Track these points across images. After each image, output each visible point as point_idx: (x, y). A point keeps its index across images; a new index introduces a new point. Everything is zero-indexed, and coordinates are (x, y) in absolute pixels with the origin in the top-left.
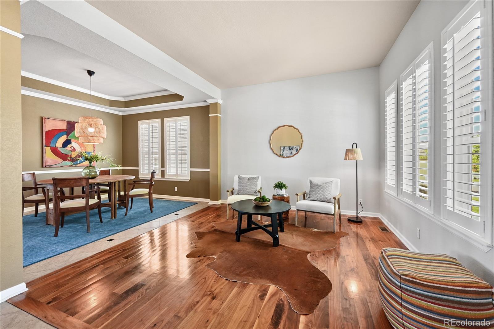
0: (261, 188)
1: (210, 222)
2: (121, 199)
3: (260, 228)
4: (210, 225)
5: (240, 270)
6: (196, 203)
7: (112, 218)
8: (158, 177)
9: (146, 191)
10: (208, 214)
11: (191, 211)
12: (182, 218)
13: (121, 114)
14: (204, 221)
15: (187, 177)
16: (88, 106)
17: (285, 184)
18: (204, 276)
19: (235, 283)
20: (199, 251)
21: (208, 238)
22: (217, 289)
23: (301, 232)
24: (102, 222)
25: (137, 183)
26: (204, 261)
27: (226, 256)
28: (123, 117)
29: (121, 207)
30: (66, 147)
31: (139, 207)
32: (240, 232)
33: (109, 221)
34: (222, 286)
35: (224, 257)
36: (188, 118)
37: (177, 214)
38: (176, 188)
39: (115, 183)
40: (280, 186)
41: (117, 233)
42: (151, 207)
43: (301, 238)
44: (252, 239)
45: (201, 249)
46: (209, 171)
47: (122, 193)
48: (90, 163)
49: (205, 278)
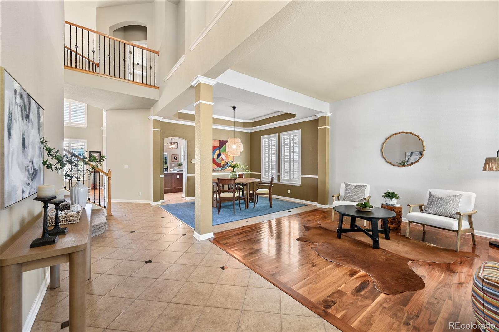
0: (369, 196)
1: (316, 221)
2: (251, 196)
3: (362, 231)
4: (316, 223)
5: (336, 256)
6: (306, 205)
7: (246, 208)
8: (275, 181)
9: (267, 191)
10: (315, 215)
11: (301, 210)
12: (293, 215)
13: (249, 132)
14: (311, 219)
15: (298, 182)
16: (232, 129)
17: (397, 194)
18: (308, 253)
19: (331, 263)
20: (306, 238)
21: (313, 231)
22: (317, 262)
23: (411, 243)
24: (240, 210)
25: (261, 185)
26: (309, 245)
27: (327, 245)
28: (251, 134)
29: (250, 201)
30: (219, 158)
31: (262, 203)
32: (341, 232)
33: (244, 210)
34: (320, 262)
35: (325, 246)
36: (299, 131)
37: (290, 212)
38: (289, 191)
39: (248, 183)
40: (390, 195)
41: (251, 217)
42: (271, 204)
43: (408, 248)
44: (353, 239)
45: (307, 237)
46: (318, 178)
47: (251, 192)
48: (234, 169)
49: (309, 255)
